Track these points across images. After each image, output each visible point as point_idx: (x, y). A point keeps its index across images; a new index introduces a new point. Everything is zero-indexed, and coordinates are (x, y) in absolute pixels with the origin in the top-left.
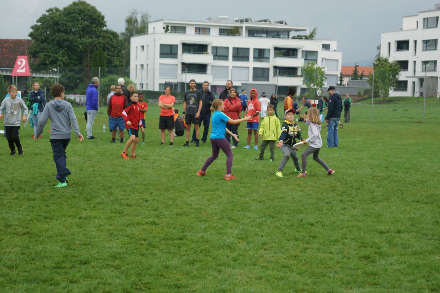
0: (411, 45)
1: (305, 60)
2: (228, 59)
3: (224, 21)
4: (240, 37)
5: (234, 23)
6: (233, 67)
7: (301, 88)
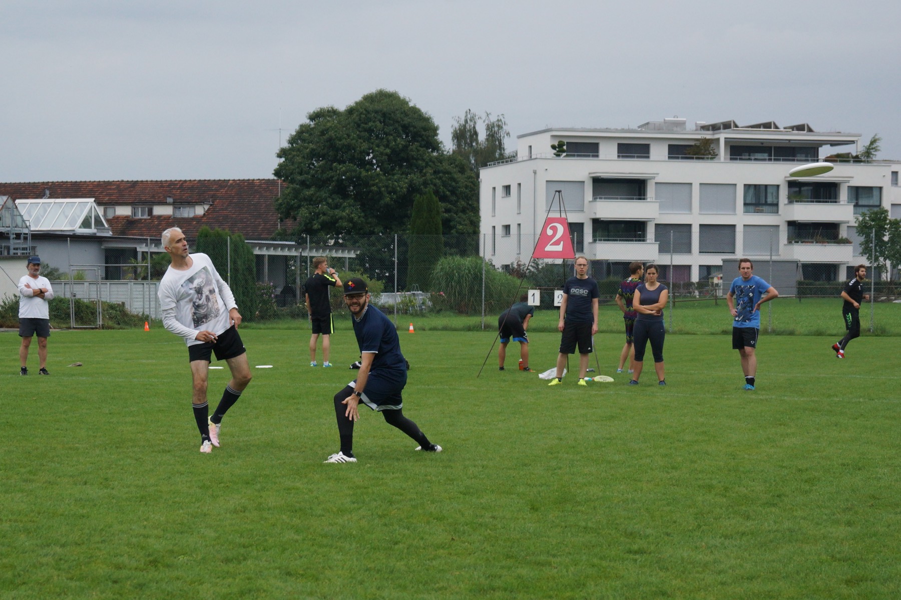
1: (854, 206)
2: (690, 208)
3: (678, 129)
4: (715, 160)
5: (699, 132)
6: (700, 225)
7: (848, 267)
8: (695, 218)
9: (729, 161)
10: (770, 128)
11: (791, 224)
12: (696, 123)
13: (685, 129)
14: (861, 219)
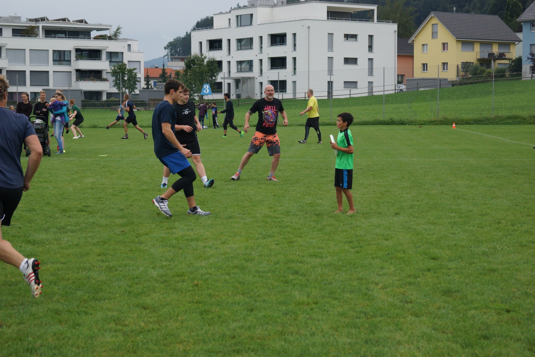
0: (225, 44)
1: (109, 62)
2: (25, 62)
3: (17, 21)
4: (37, 37)
5: (28, 22)
6: (30, 71)
7: (107, 93)
8: (28, 68)
9: (44, 38)
10: (66, 21)
11: (78, 71)
12: (26, 18)
13: (21, 20)
14: (113, 68)
